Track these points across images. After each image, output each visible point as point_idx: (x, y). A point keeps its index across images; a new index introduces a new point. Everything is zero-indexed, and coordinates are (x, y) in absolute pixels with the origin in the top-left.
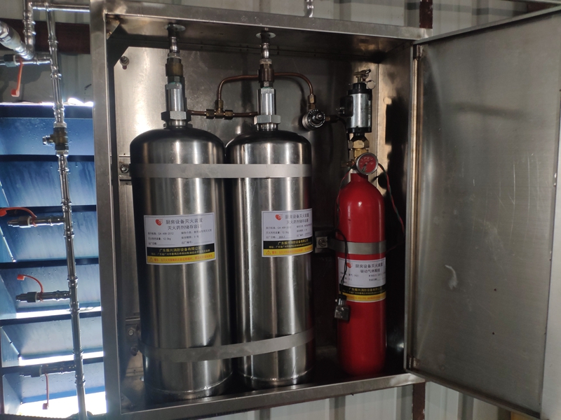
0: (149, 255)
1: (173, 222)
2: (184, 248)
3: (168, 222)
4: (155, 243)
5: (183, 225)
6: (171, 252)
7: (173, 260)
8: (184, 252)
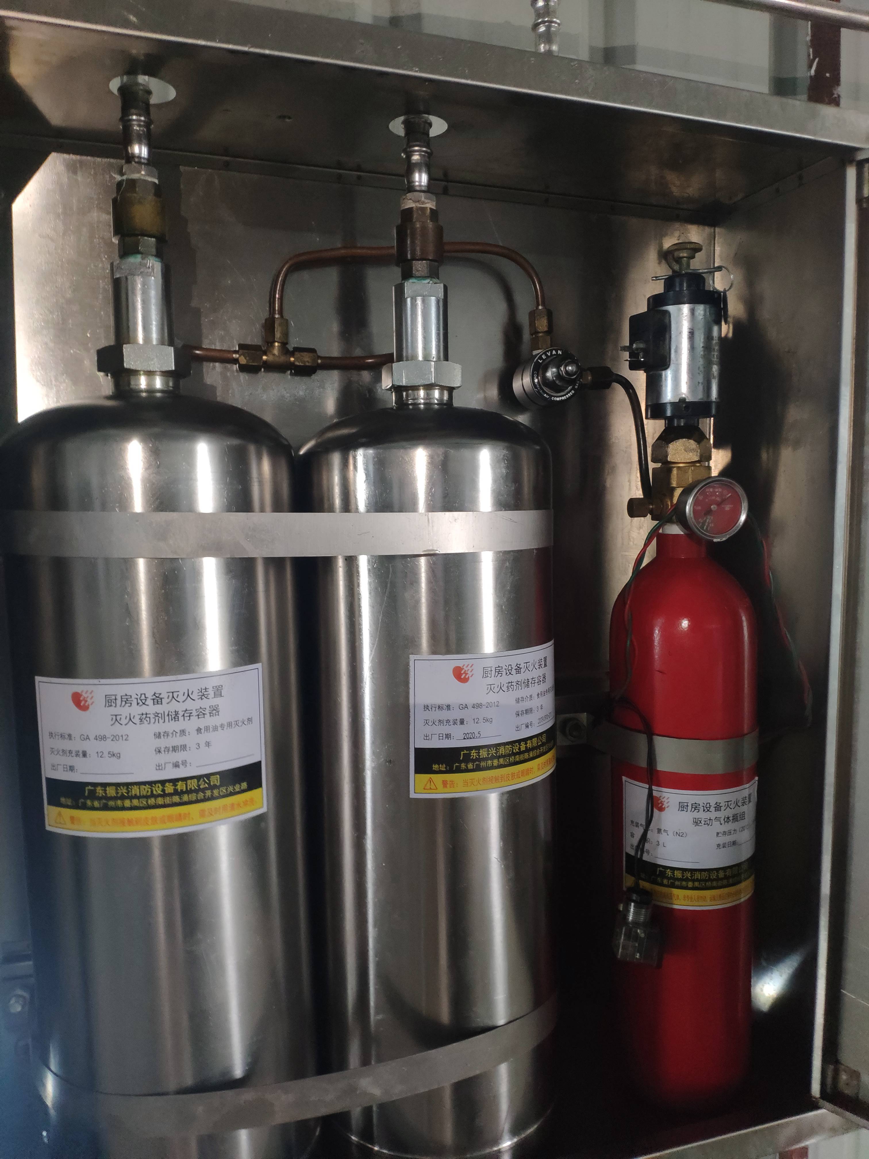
0: (54, 802)
1: (126, 700)
2: (163, 782)
3: (110, 701)
4: (72, 768)
5: (159, 708)
6: (123, 798)
7: (130, 822)
8: (164, 795)
